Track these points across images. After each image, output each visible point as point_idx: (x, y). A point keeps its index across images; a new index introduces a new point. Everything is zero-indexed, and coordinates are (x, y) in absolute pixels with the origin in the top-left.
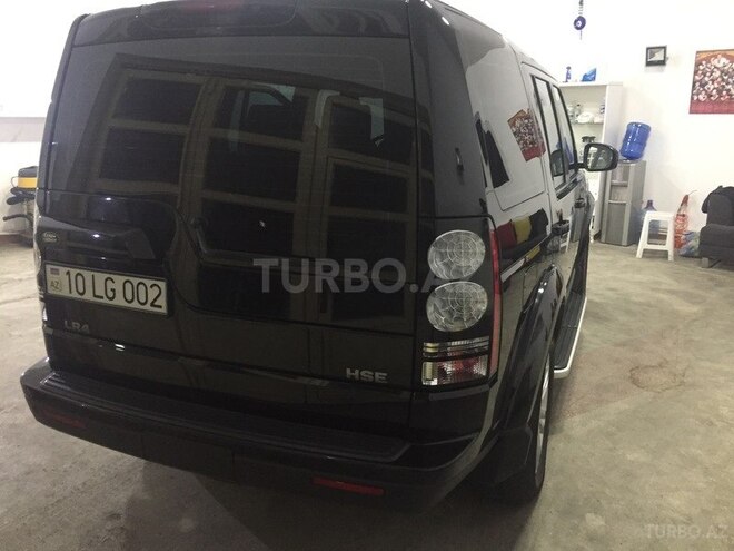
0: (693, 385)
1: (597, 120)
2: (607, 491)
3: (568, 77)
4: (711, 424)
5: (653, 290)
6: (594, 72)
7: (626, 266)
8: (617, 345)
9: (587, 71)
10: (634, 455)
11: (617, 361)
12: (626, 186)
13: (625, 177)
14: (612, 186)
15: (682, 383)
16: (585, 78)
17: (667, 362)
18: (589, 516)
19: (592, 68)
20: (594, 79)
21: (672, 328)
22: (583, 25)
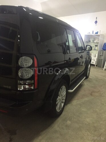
0: (103, 96)
1: (98, 42)
2: (75, 116)
3: (93, 33)
4: (103, 104)
5: (104, 77)
6: (98, 32)
7: (100, 72)
8: (91, 87)
9: (96, 32)
10: (84, 109)
11: (90, 90)
12: (103, 56)
13: (103, 54)
14: (100, 55)
15: (101, 96)
16: (96, 33)
17: (100, 91)
18: (68, 121)
19: (97, 31)
20: (98, 33)
21: (104, 84)
22: (97, 23)
